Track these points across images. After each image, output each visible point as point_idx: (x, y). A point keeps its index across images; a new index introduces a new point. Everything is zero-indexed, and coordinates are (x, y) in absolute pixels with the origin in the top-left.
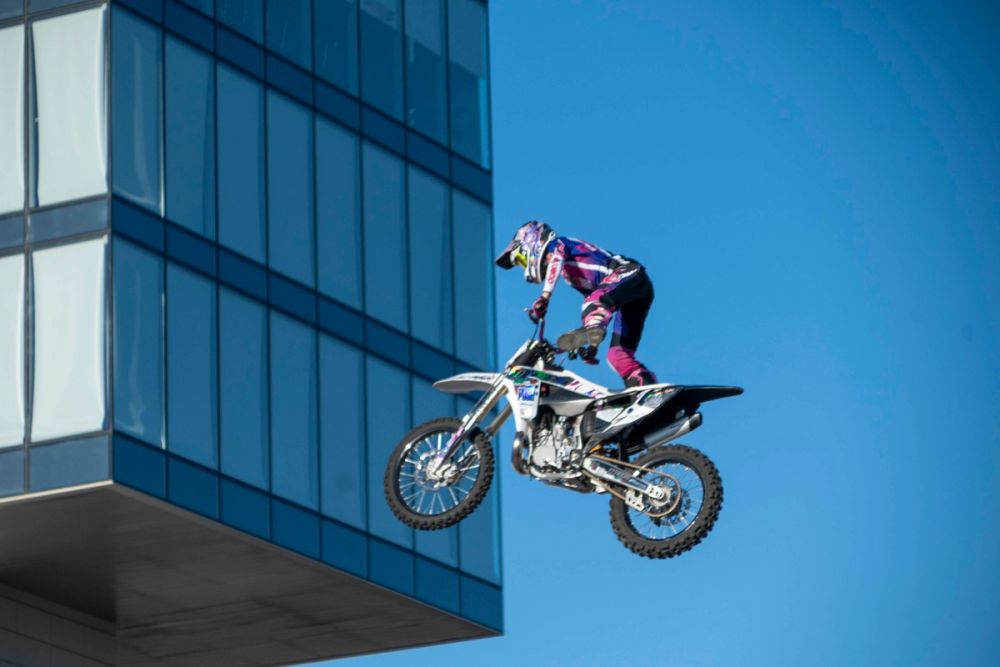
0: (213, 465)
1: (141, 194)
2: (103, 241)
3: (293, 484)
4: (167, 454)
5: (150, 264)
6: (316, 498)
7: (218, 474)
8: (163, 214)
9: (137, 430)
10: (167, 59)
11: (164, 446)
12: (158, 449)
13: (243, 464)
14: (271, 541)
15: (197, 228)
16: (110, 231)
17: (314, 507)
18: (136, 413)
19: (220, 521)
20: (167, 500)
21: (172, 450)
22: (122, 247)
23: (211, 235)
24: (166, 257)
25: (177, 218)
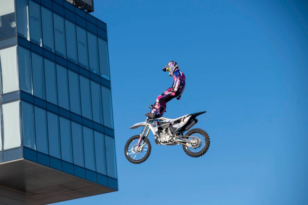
0: (47, 153)
1: (28, 90)
2: (19, 101)
3: (66, 157)
4: (36, 151)
5: (30, 107)
6: (72, 160)
7: (49, 156)
8: (33, 95)
9: (29, 146)
10: (32, 58)
11: (35, 150)
12: (34, 150)
13: (55, 153)
14: (62, 171)
15: (41, 98)
16: (20, 99)
17: (72, 162)
18: (29, 142)
19: (50, 167)
20: (37, 162)
21: (37, 150)
22: (23, 103)
23: (44, 99)
24: (34, 105)
25: (36, 95)
